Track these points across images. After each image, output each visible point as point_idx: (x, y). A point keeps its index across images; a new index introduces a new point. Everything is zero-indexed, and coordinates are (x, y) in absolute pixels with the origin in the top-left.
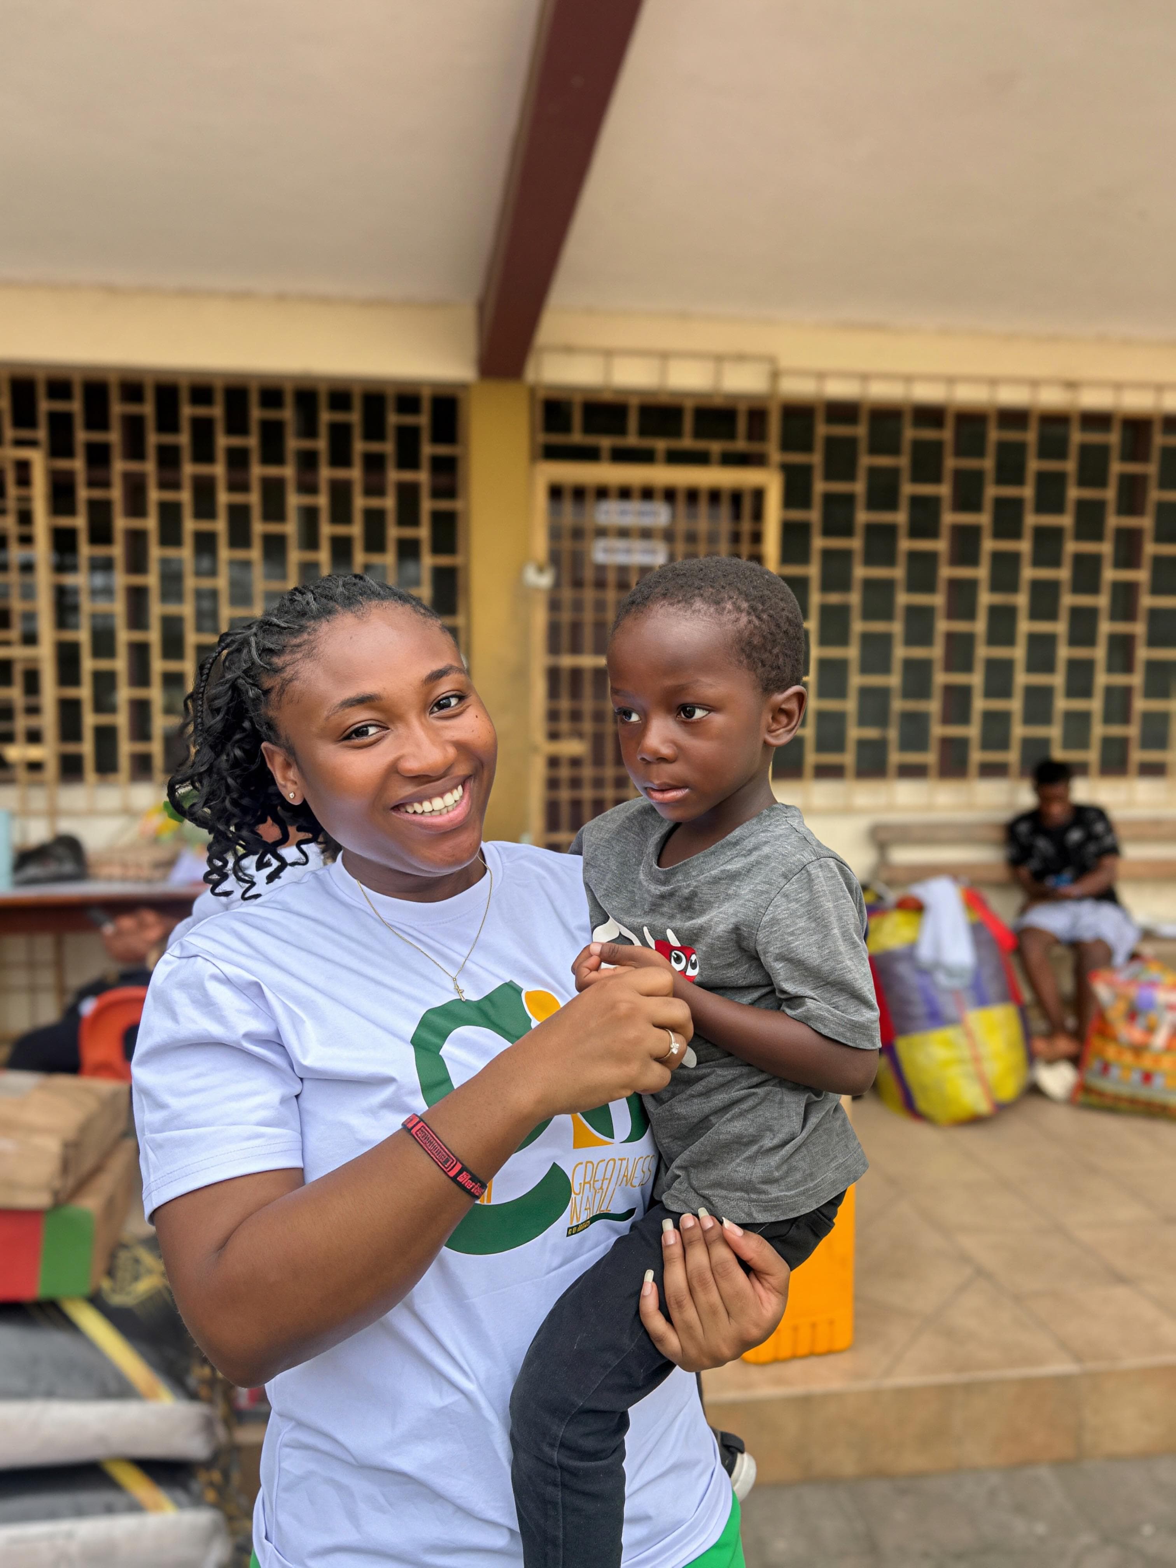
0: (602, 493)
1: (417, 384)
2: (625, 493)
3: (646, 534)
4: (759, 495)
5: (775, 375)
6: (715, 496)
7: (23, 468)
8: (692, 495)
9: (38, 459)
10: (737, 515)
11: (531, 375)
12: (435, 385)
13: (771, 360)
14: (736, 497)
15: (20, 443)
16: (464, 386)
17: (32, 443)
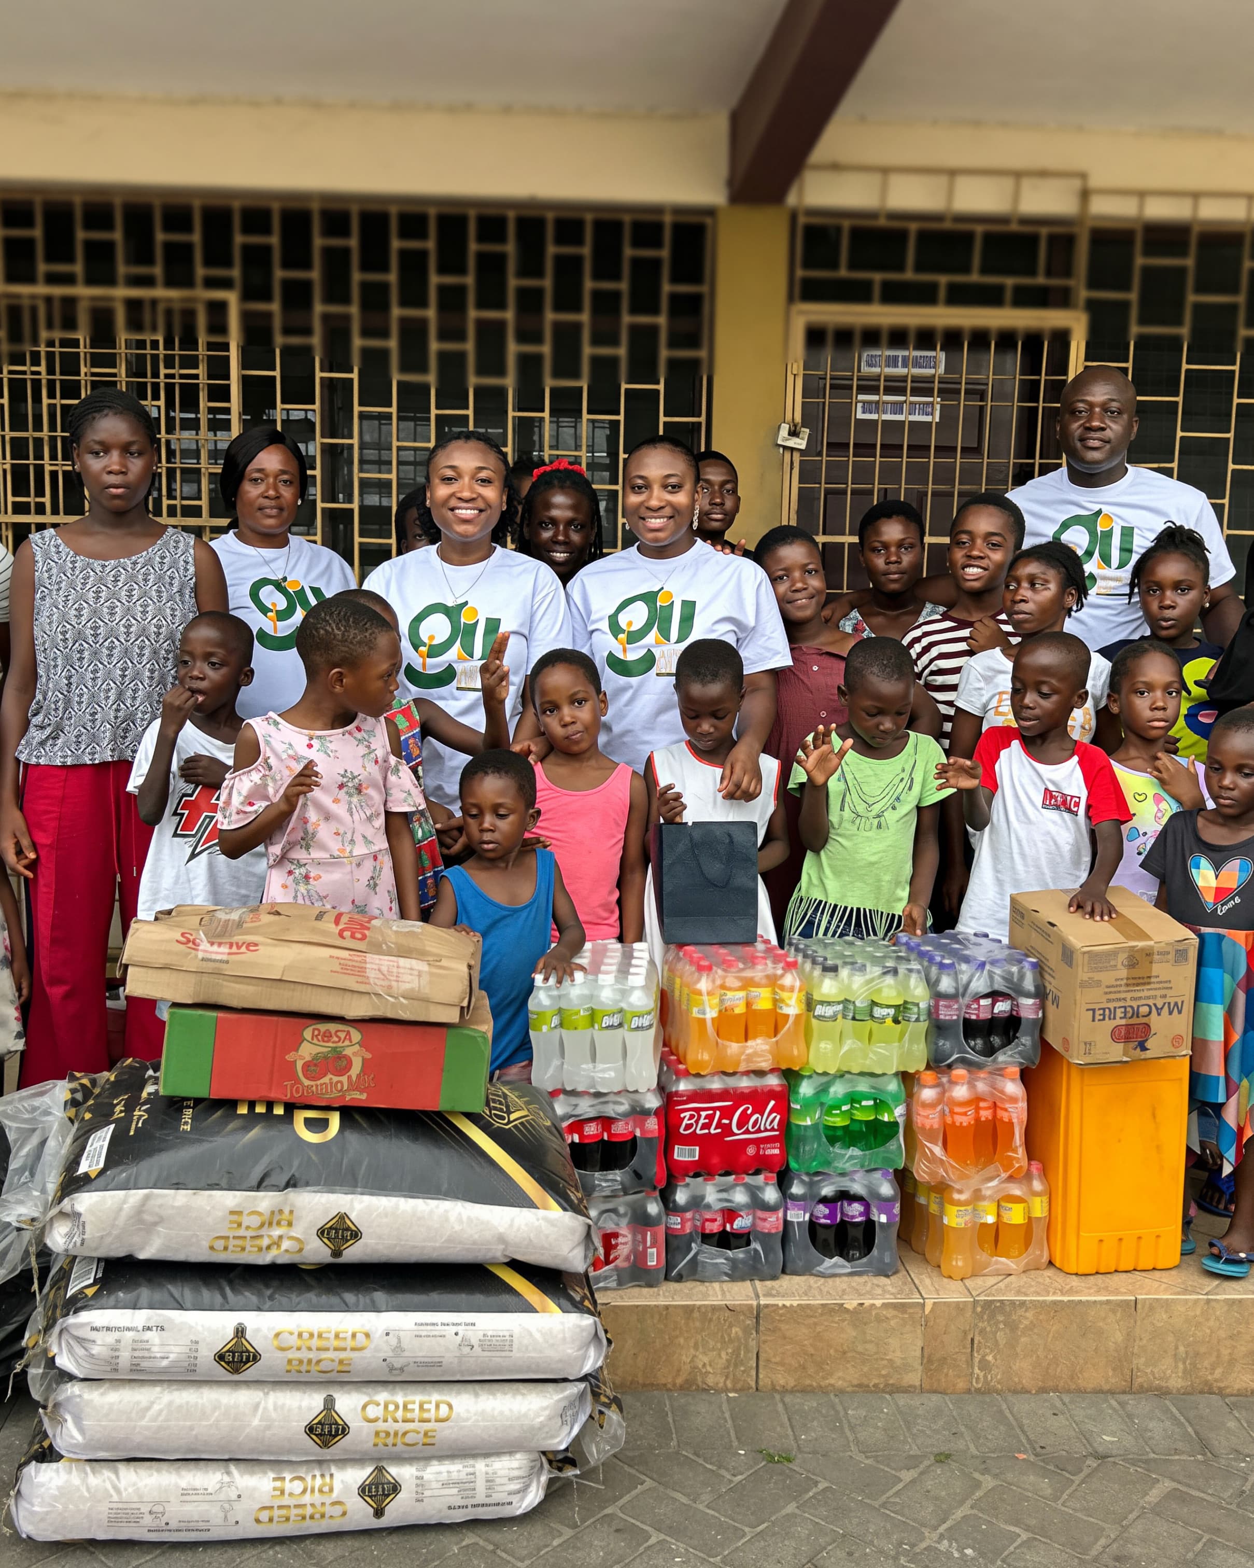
0: (871, 337)
1: (657, 209)
2: (898, 337)
3: (922, 387)
4: (1062, 338)
5: (1085, 195)
6: (1007, 339)
7: (218, 309)
8: (980, 339)
9: (232, 298)
10: (1031, 365)
11: (792, 199)
12: (679, 210)
13: (1083, 176)
14: (1033, 340)
15: (211, 283)
16: (711, 212)
17: (226, 284)
